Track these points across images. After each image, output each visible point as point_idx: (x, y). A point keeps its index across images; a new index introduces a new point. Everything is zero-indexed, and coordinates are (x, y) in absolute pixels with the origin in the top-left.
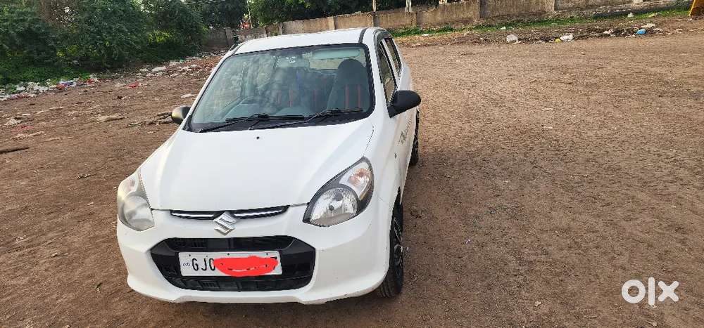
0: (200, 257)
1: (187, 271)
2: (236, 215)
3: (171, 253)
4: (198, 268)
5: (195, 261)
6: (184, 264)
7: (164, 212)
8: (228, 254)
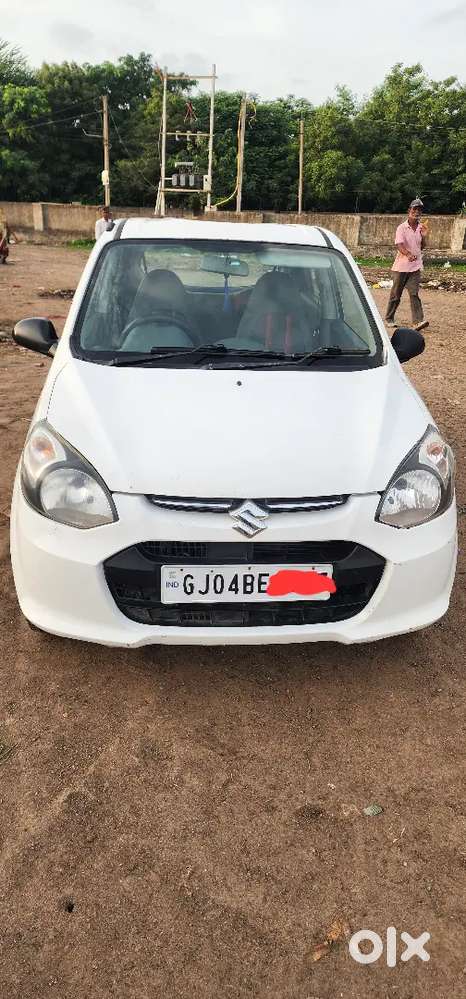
0: (199, 573)
1: (171, 596)
2: (271, 506)
3: (146, 565)
4: (192, 592)
5: (189, 579)
6: (168, 584)
7: (136, 498)
8: (250, 568)
